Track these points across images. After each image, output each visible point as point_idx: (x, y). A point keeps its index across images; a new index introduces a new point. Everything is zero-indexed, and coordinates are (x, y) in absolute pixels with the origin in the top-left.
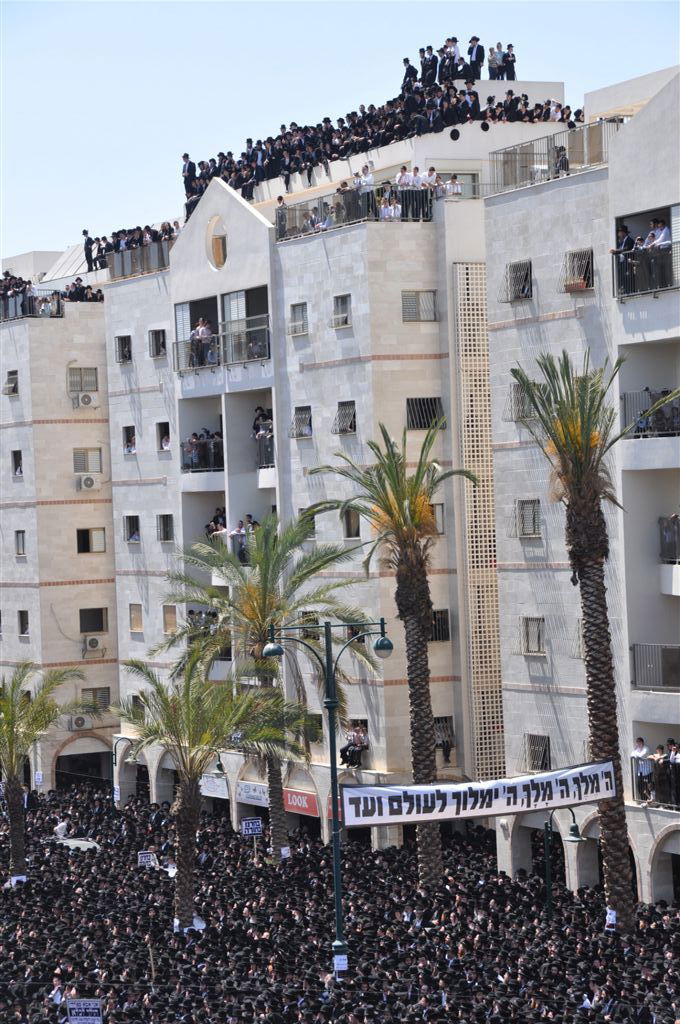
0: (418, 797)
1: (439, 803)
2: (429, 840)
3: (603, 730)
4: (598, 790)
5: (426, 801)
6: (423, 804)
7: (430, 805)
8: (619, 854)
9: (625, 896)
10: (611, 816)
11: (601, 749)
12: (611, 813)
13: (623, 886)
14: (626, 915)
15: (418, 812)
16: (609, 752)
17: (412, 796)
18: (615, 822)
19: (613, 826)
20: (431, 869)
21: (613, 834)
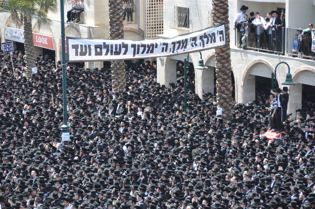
0: (112, 46)
1: (123, 50)
2: (118, 66)
3: (220, 6)
4: (215, 41)
5: (116, 49)
6: (114, 50)
7: (118, 50)
8: (226, 77)
9: (228, 100)
10: (222, 56)
11: (218, 18)
12: (222, 54)
13: (227, 94)
14: (228, 110)
15: (112, 54)
16: (223, 19)
17: (109, 45)
18: (224, 59)
19: (223, 61)
20: (119, 82)
21: (223, 66)
